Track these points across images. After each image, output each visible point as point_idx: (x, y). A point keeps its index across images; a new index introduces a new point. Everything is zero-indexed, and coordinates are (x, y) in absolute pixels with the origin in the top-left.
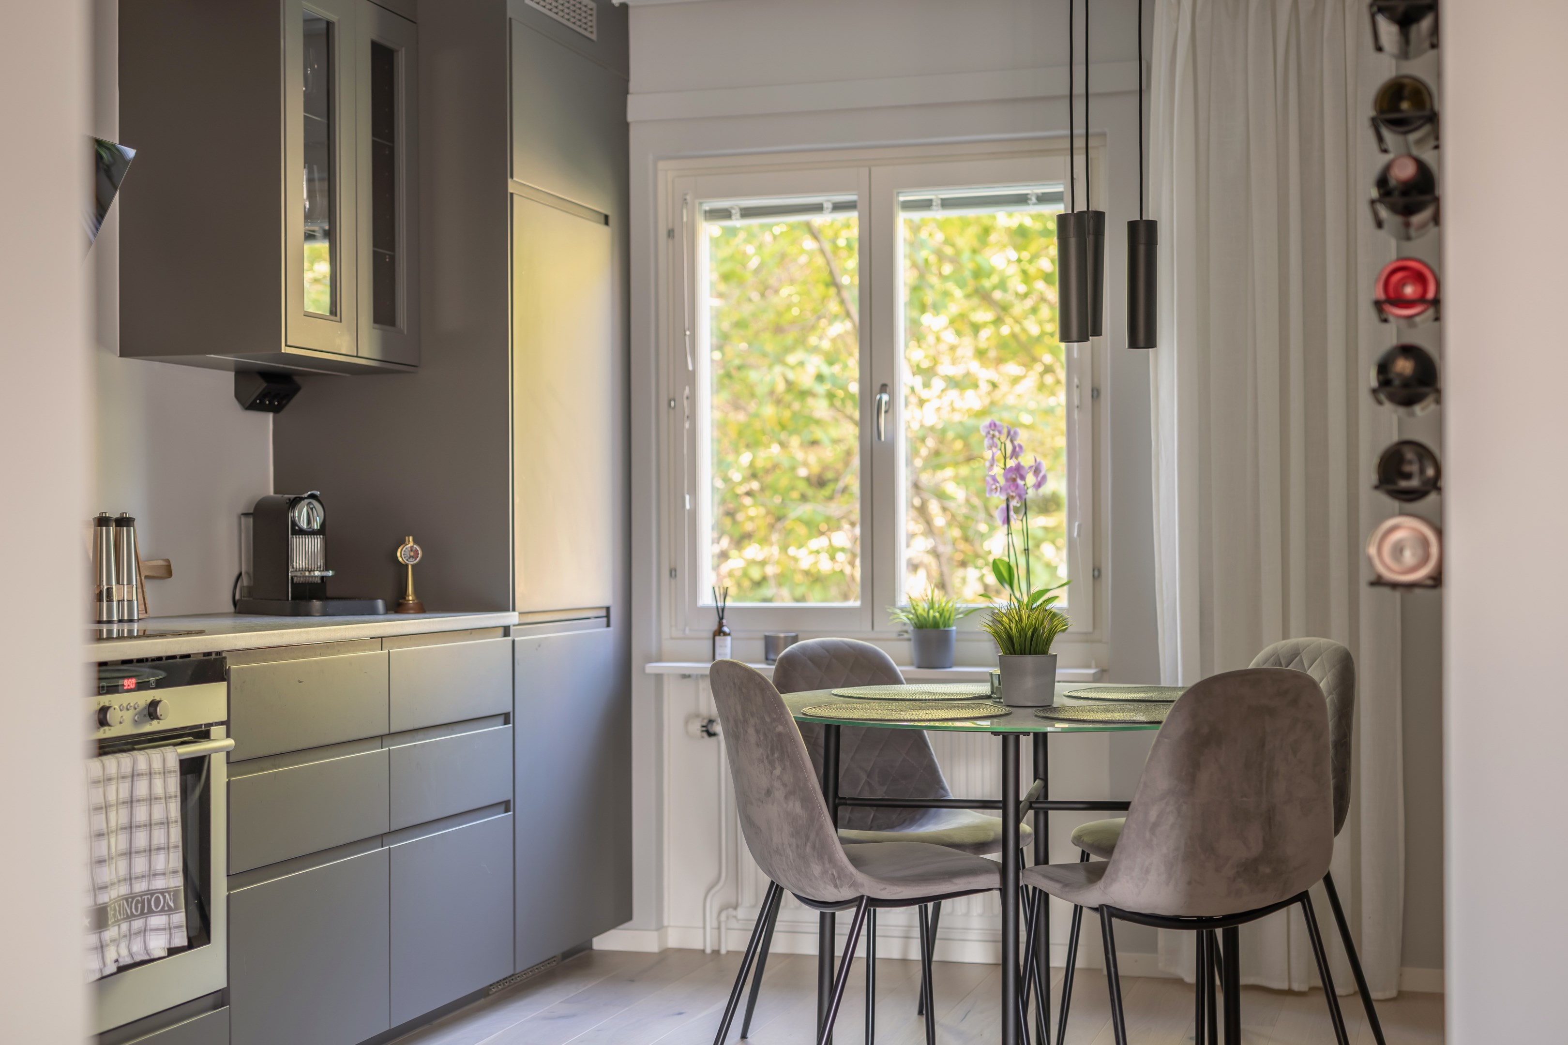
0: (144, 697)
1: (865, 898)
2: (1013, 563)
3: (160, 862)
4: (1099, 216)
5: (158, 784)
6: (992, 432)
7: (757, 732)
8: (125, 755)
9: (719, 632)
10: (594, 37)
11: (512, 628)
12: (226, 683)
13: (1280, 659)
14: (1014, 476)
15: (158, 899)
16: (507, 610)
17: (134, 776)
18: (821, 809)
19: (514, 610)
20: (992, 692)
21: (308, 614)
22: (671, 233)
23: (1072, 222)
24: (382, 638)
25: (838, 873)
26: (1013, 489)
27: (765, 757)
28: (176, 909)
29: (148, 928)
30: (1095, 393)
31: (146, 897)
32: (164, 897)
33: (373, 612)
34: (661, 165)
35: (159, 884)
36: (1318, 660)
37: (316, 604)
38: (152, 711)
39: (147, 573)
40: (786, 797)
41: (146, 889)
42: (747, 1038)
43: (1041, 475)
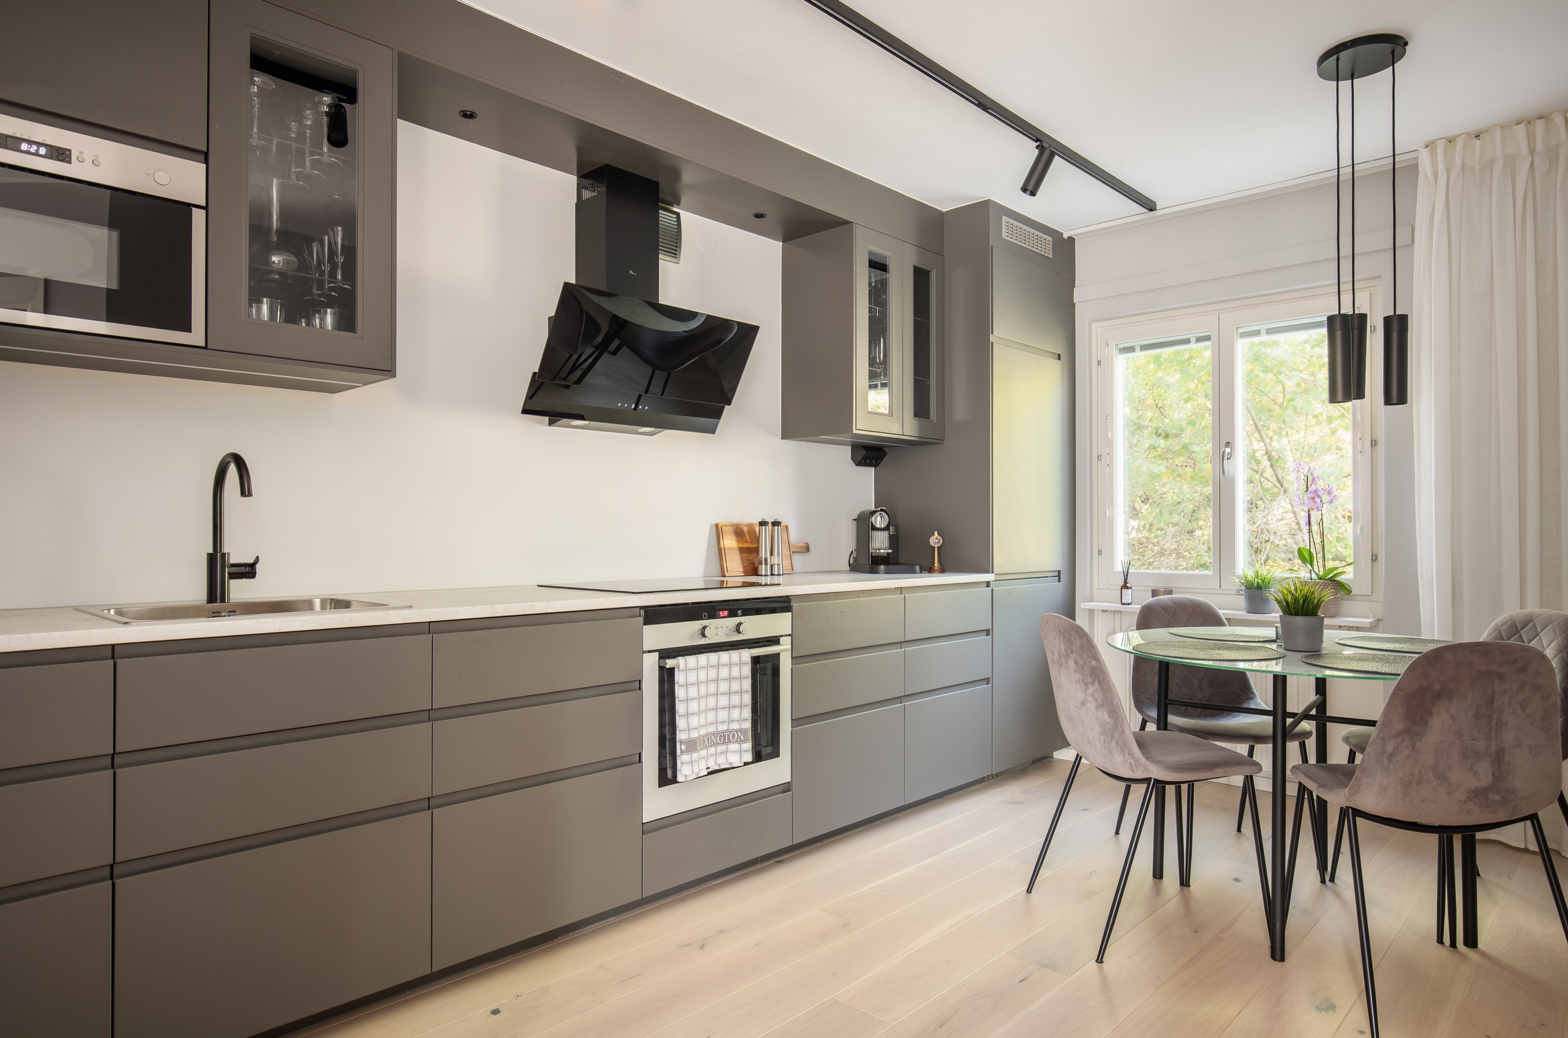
0: (735, 621)
1: (1153, 779)
2: (1313, 550)
3: (735, 714)
4: (1363, 318)
5: (736, 670)
6: (1297, 469)
7: (1076, 663)
8: (713, 654)
9: (1125, 586)
10: (1051, 256)
11: (991, 583)
12: (791, 613)
13: (1515, 623)
14: (1313, 496)
15: (734, 735)
16: (989, 571)
18: (1123, 719)
19: (993, 573)
20: (1277, 638)
21: (877, 573)
22: (1099, 363)
23: (1338, 321)
24: (901, 588)
25: (1135, 762)
26: (1313, 504)
27: (1081, 680)
28: (745, 741)
29: (728, 750)
30: (1374, 442)
31: (726, 733)
32: (738, 734)
33: (914, 572)
34: (1094, 325)
35: (735, 726)
36: (1548, 628)
37: (882, 567)
38: (738, 629)
39: (794, 550)
40: (1096, 708)
41: (727, 729)
42: (1119, 834)
43: (1333, 495)
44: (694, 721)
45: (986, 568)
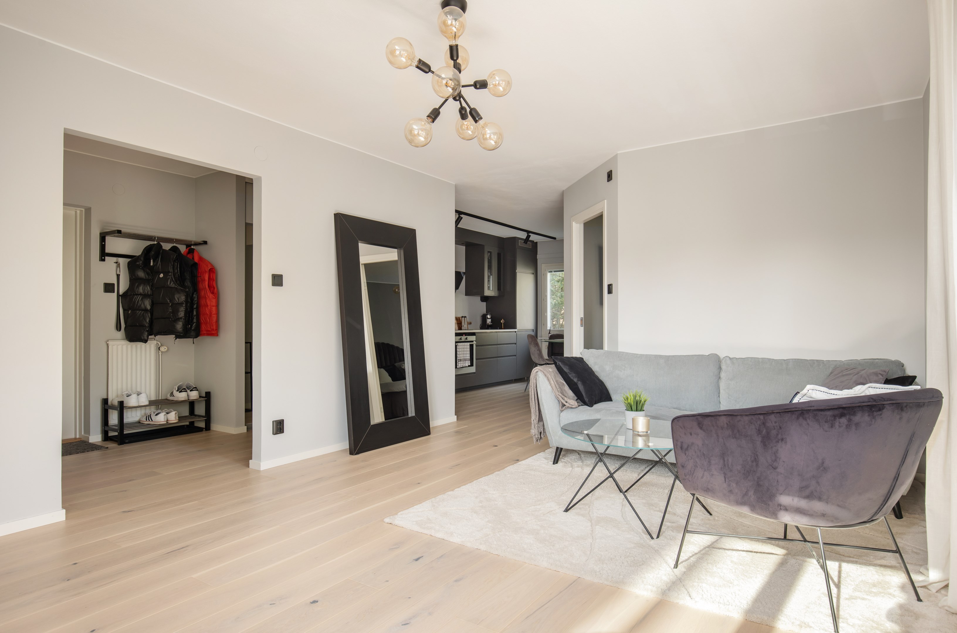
3: (468, 356)
5: (467, 346)
7: (533, 343)
9: (549, 333)
10: (531, 248)
11: (516, 332)
12: (475, 336)
16: (516, 329)
17: (464, 345)
22: (543, 274)
24: (496, 332)
28: (469, 361)
33: (498, 329)
34: (542, 265)
35: (467, 358)
37: (490, 328)
38: (465, 339)
39: (468, 323)
44: (461, 356)
45: (515, 328)
